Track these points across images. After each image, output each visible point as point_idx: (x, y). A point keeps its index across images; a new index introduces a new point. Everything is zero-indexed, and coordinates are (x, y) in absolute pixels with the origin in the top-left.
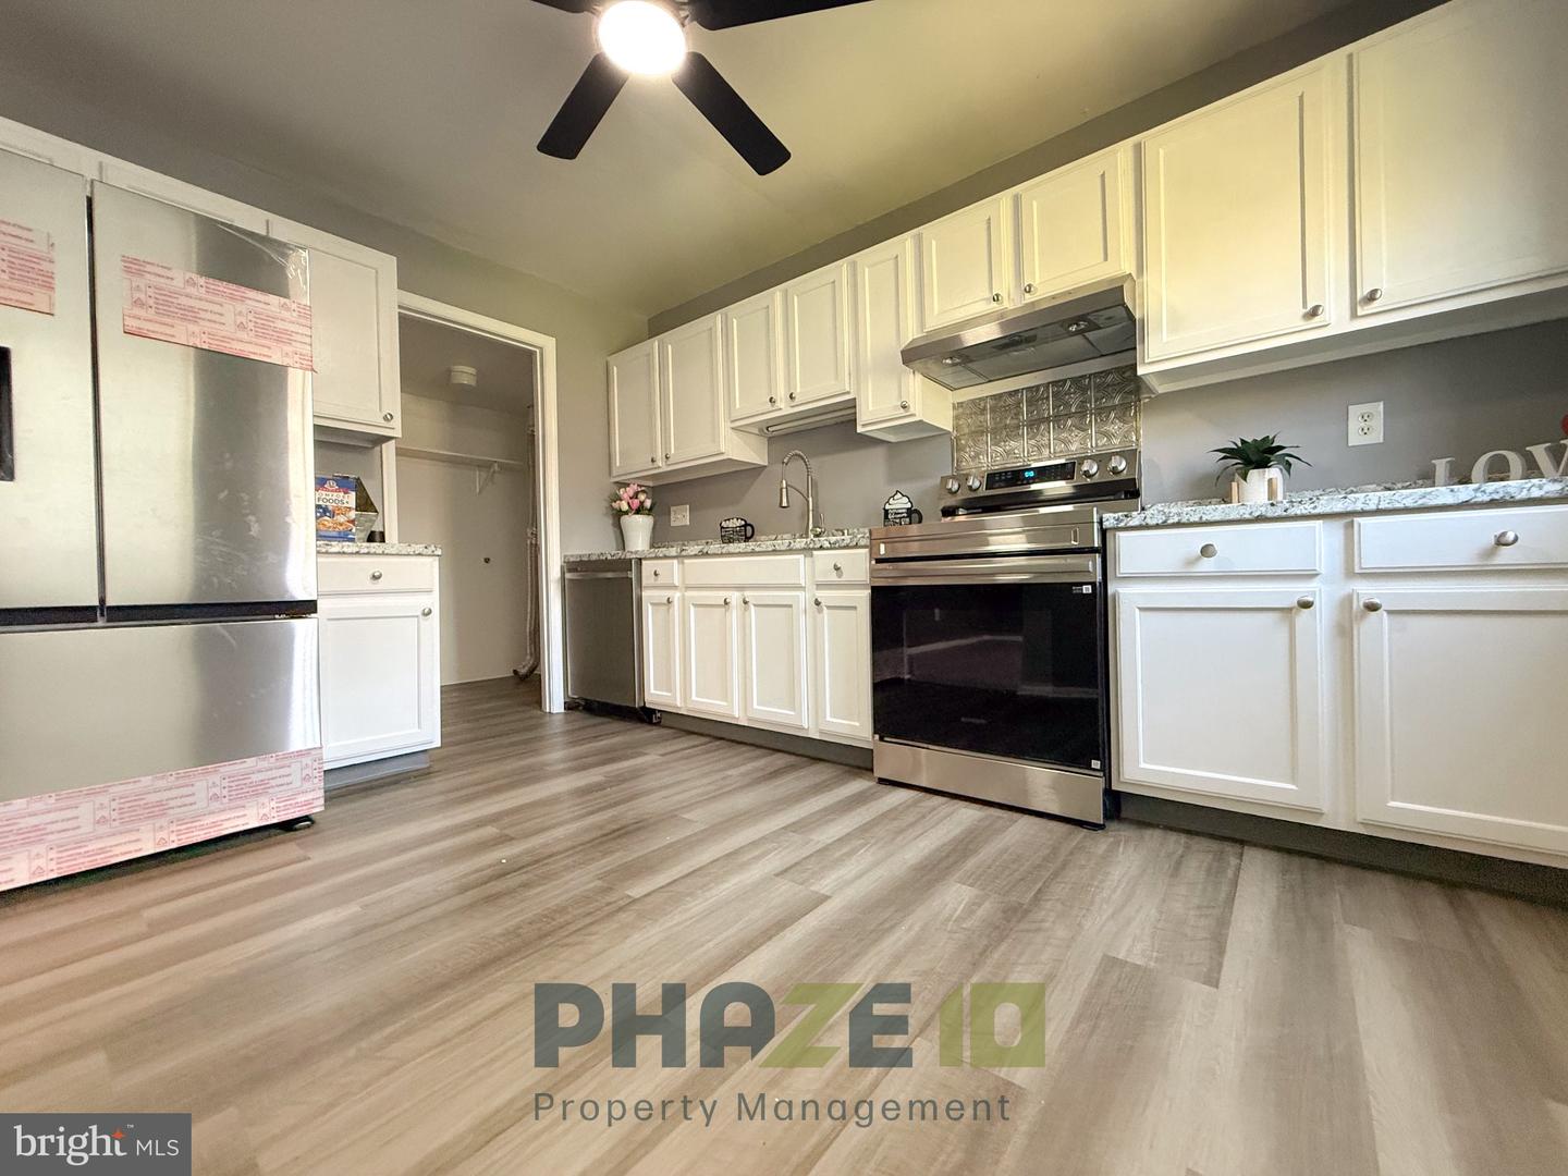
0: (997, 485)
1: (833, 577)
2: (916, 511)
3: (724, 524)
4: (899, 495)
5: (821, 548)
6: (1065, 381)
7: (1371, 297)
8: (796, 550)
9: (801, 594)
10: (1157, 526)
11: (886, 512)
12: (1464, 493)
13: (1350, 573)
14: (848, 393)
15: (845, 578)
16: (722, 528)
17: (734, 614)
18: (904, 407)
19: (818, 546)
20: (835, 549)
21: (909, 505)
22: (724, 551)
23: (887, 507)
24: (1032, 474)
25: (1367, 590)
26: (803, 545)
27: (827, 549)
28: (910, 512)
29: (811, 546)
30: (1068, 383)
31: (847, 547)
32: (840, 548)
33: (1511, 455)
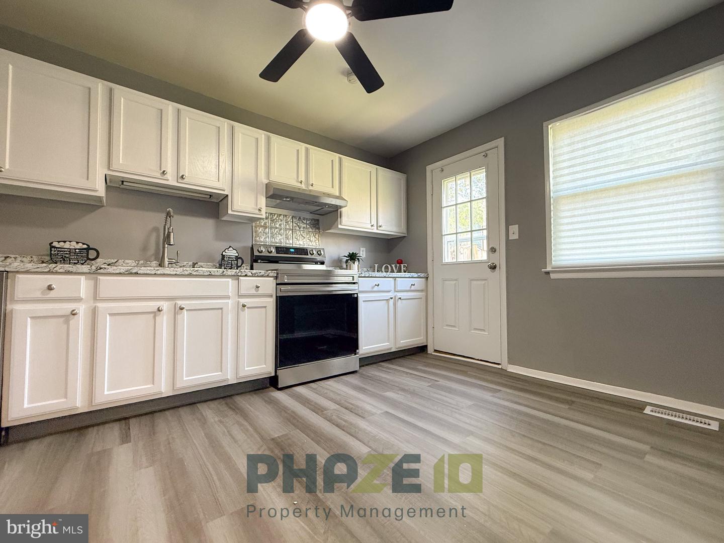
1: (253, 292)
2: (240, 258)
3: (55, 244)
4: (231, 249)
5: (246, 275)
7: (381, 226)
8: (228, 276)
9: (230, 301)
10: (367, 277)
11: (223, 256)
13: (395, 291)
15: (260, 291)
16: (52, 247)
18: (259, 210)
19: (244, 275)
20: (255, 276)
21: (237, 255)
23: (224, 253)
24: (293, 250)
26: (233, 274)
27: (250, 276)
28: (237, 258)
29: (239, 274)
31: (262, 276)
32: (258, 276)
33: (389, 266)
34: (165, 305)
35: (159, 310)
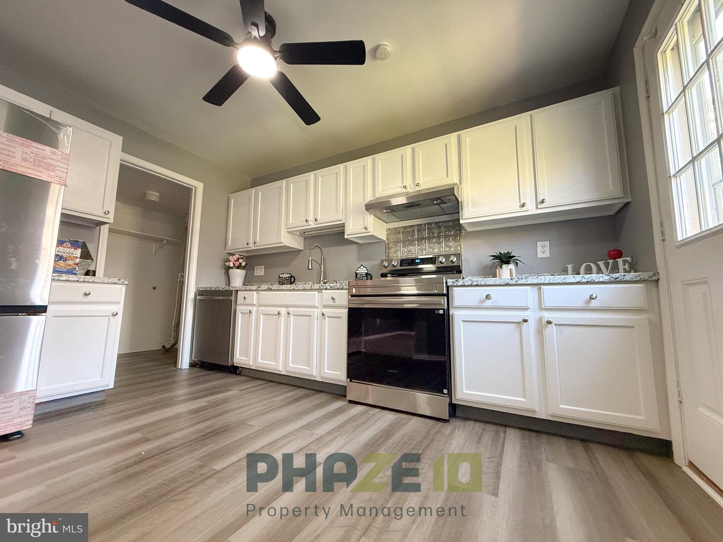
0: (404, 265)
1: (331, 303)
2: (370, 274)
3: (280, 276)
4: (362, 267)
5: (326, 289)
6: (432, 223)
8: (315, 289)
9: (316, 310)
10: (468, 286)
11: (356, 274)
12: (578, 278)
13: (541, 308)
14: (341, 220)
15: (337, 303)
16: (280, 277)
17: (283, 319)
18: (365, 228)
19: (325, 288)
20: (332, 289)
21: (367, 271)
22: (280, 288)
23: (357, 272)
24: (419, 261)
25: (548, 316)
26: (318, 287)
27: (329, 289)
28: (367, 274)
29: (321, 288)
30: (433, 224)
31: (338, 289)
32: (335, 289)
33: (592, 265)
34: (283, 311)
35: (279, 313)
